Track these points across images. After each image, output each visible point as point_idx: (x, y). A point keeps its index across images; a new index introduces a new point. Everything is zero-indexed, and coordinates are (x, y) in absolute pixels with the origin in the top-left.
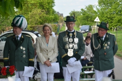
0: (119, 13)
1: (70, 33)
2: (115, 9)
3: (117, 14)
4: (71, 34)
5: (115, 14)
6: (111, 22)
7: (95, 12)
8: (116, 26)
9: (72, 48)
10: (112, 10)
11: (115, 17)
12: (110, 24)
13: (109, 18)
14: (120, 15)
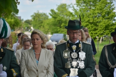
0: (107, 17)
1: (73, 44)
2: (101, 10)
3: (103, 17)
4: (74, 47)
5: (101, 18)
6: (95, 30)
7: (72, 14)
8: (102, 34)
9: (76, 67)
10: (96, 11)
11: (100, 22)
12: (93, 32)
13: (91, 23)
14: (108, 18)
